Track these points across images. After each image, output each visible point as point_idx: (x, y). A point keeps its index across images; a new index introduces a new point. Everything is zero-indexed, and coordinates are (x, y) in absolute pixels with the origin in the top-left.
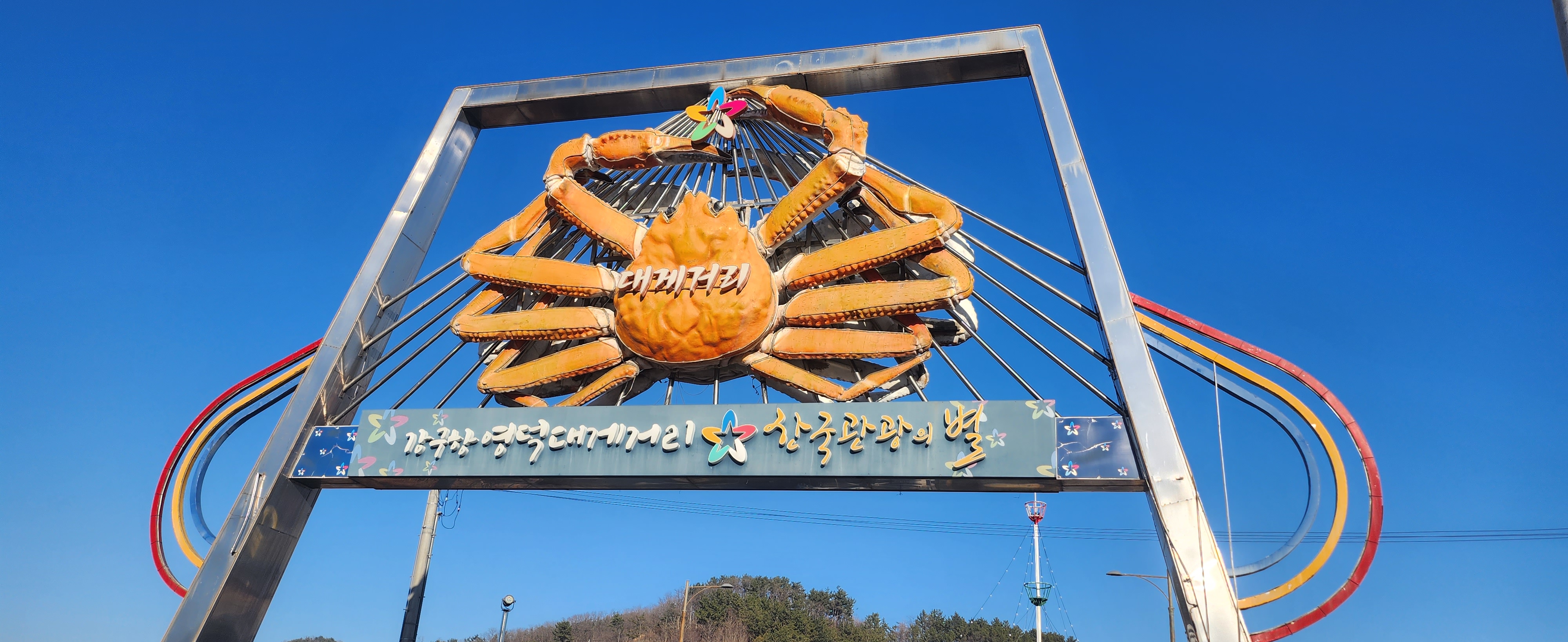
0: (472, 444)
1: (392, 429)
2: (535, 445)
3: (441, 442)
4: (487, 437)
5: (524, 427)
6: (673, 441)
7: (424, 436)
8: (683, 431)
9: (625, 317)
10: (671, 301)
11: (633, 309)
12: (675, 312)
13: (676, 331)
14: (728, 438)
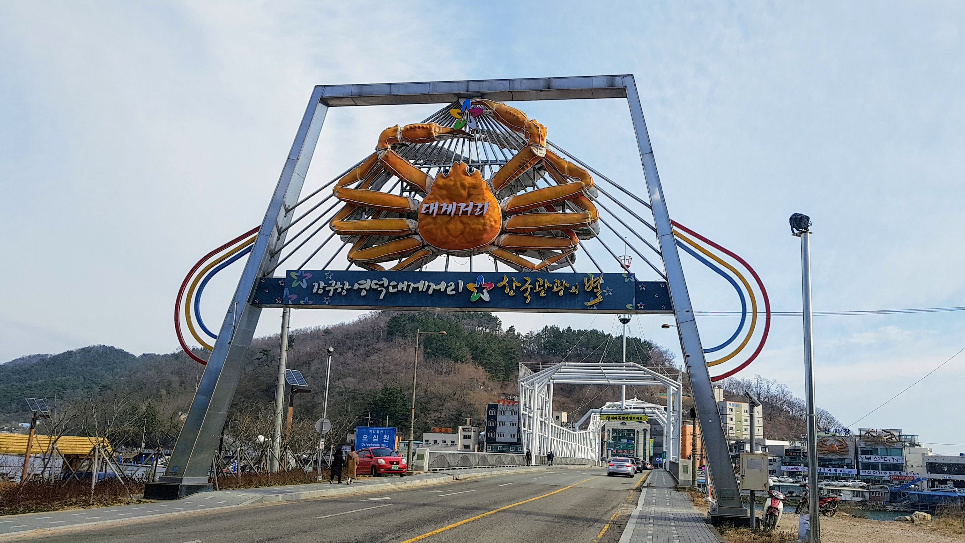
0: (347, 290)
1: (304, 280)
2: (382, 290)
3: (332, 288)
4: (356, 286)
5: (376, 282)
6: (452, 290)
7: (322, 284)
8: (457, 285)
9: (425, 227)
10: (449, 220)
11: (429, 224)
12: (451, 226)
13: (452, 236)
14: (480, 289)
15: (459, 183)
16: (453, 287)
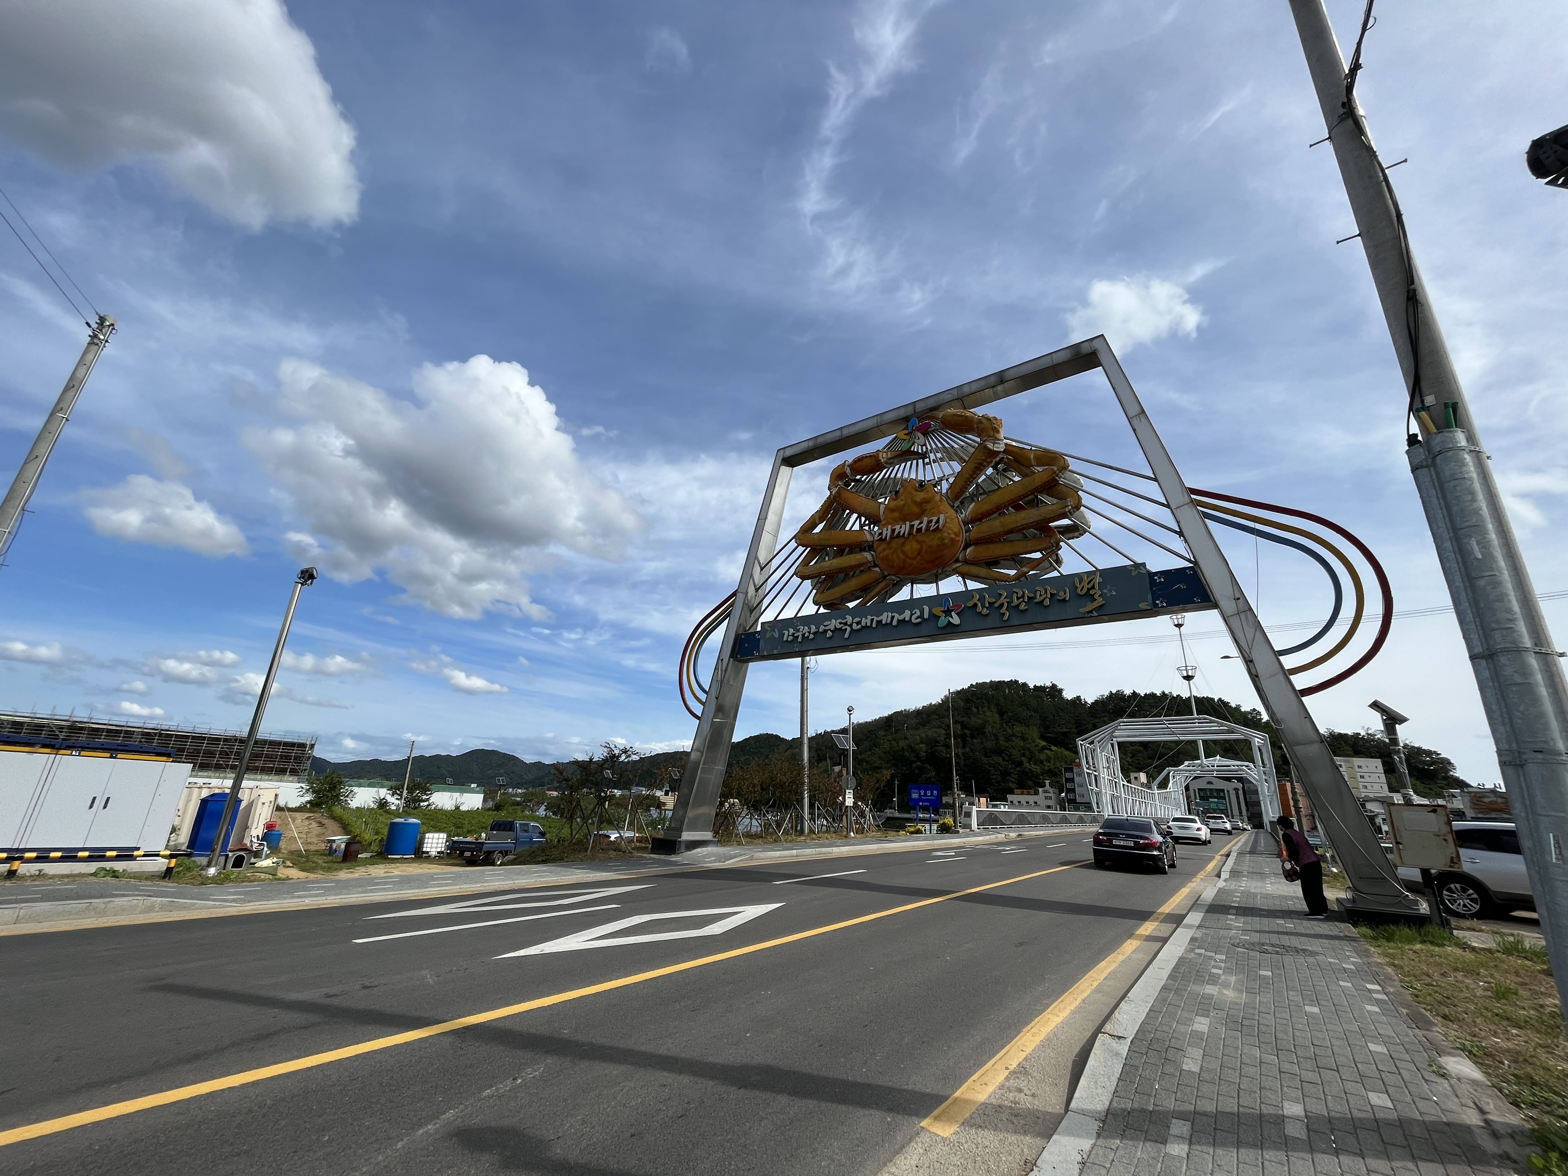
0: (814, 634)
1: (776, 630)
2: (846, 629)
3: (800, 634)
4: (822, 628)
5: (840, 620)
6: (918, 618)
7: (792, 631)
8: (922, 612)
9: (881, 555)
10: (905, 542)
11: (884, 550)
12: (907, 548)
13: (909, 557)
14: (948, 613)
15: (909, 501)
16: (918, 613)
